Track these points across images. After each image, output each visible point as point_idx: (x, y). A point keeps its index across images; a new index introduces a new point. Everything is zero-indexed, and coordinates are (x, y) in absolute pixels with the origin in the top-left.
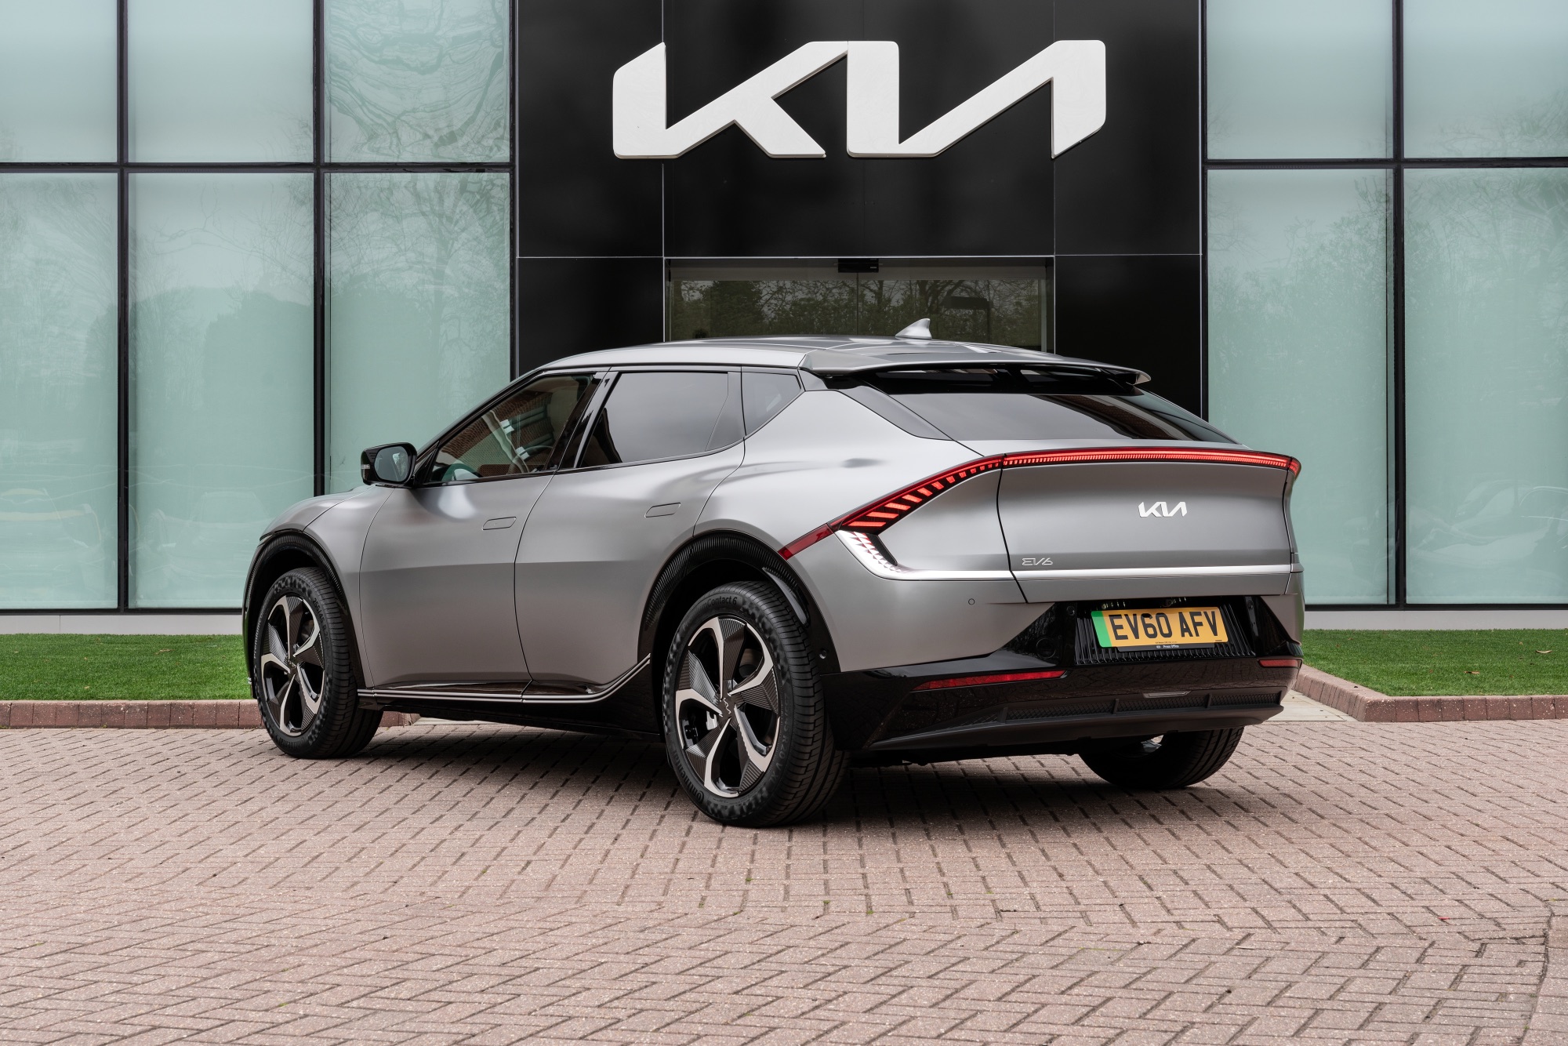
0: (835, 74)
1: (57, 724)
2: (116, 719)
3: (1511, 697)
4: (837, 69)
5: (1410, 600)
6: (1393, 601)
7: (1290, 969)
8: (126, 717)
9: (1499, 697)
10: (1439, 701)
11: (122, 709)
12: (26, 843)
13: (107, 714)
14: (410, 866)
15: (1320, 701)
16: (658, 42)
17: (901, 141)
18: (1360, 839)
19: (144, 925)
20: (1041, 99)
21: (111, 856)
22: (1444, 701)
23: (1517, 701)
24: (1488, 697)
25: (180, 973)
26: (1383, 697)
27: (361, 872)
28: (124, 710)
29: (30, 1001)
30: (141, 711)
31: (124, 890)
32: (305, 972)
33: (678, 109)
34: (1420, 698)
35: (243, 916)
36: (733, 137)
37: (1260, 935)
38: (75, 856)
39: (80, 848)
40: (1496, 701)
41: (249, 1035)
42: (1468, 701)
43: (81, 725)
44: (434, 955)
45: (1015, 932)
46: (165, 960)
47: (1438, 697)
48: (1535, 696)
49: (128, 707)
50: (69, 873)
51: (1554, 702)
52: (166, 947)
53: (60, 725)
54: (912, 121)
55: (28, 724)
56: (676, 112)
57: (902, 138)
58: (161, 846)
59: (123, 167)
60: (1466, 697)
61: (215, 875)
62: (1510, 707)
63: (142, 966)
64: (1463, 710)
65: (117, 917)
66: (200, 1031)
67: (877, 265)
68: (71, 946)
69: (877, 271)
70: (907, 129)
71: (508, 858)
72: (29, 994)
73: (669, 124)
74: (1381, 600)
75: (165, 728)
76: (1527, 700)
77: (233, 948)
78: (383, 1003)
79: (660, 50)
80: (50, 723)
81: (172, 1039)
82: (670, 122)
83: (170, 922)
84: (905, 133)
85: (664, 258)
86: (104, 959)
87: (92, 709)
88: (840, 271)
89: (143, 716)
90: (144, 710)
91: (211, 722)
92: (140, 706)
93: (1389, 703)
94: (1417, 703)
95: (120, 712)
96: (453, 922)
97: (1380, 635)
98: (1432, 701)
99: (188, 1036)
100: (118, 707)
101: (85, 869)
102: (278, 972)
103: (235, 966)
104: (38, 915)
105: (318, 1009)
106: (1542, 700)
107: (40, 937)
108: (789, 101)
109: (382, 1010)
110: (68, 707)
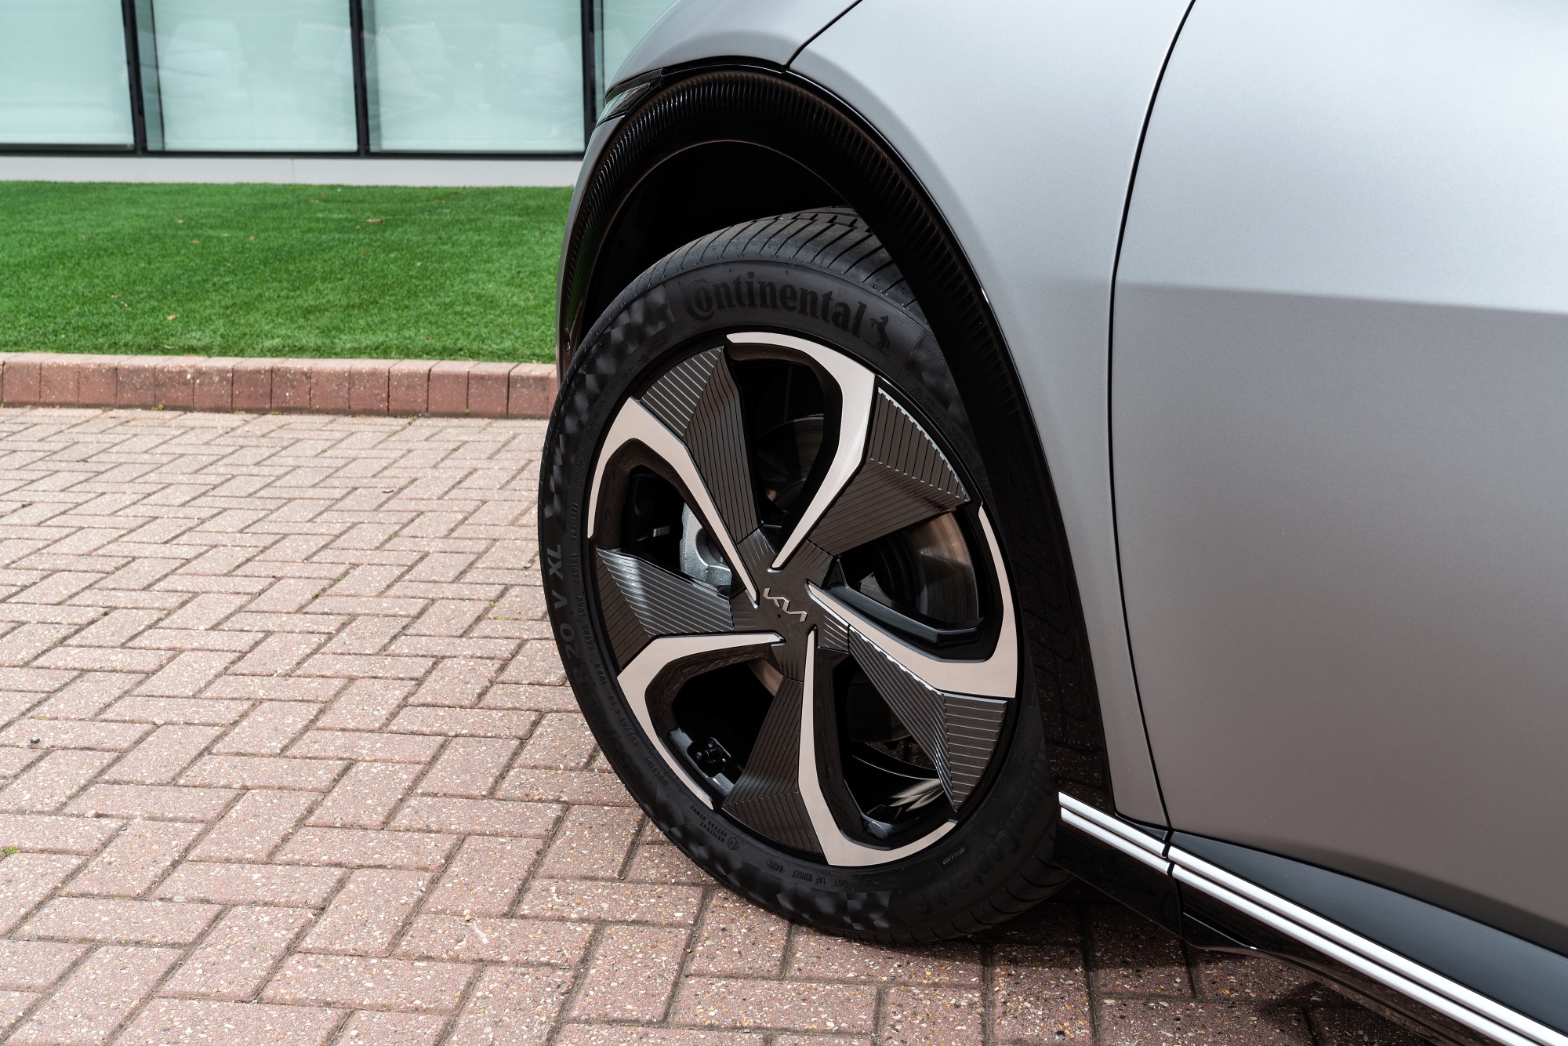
1: (82, 401)
2: (180, 394)
8: (197, 391)
11: (189, 376)
13: (164, 384)
28: (193, 378)
30: (221, 381)
43: (122, 403)
49: (199, 373)
53: (87, 402)
55: (33, 399)
75: (263, 412)
80: (70, 398)
87: (138, 376)
89: (224, 391)
90: (226, 379)
91: (341, 404)
92: (221, 372)
95: (186, 383)
100: (182, 373)
110: (98, 370)
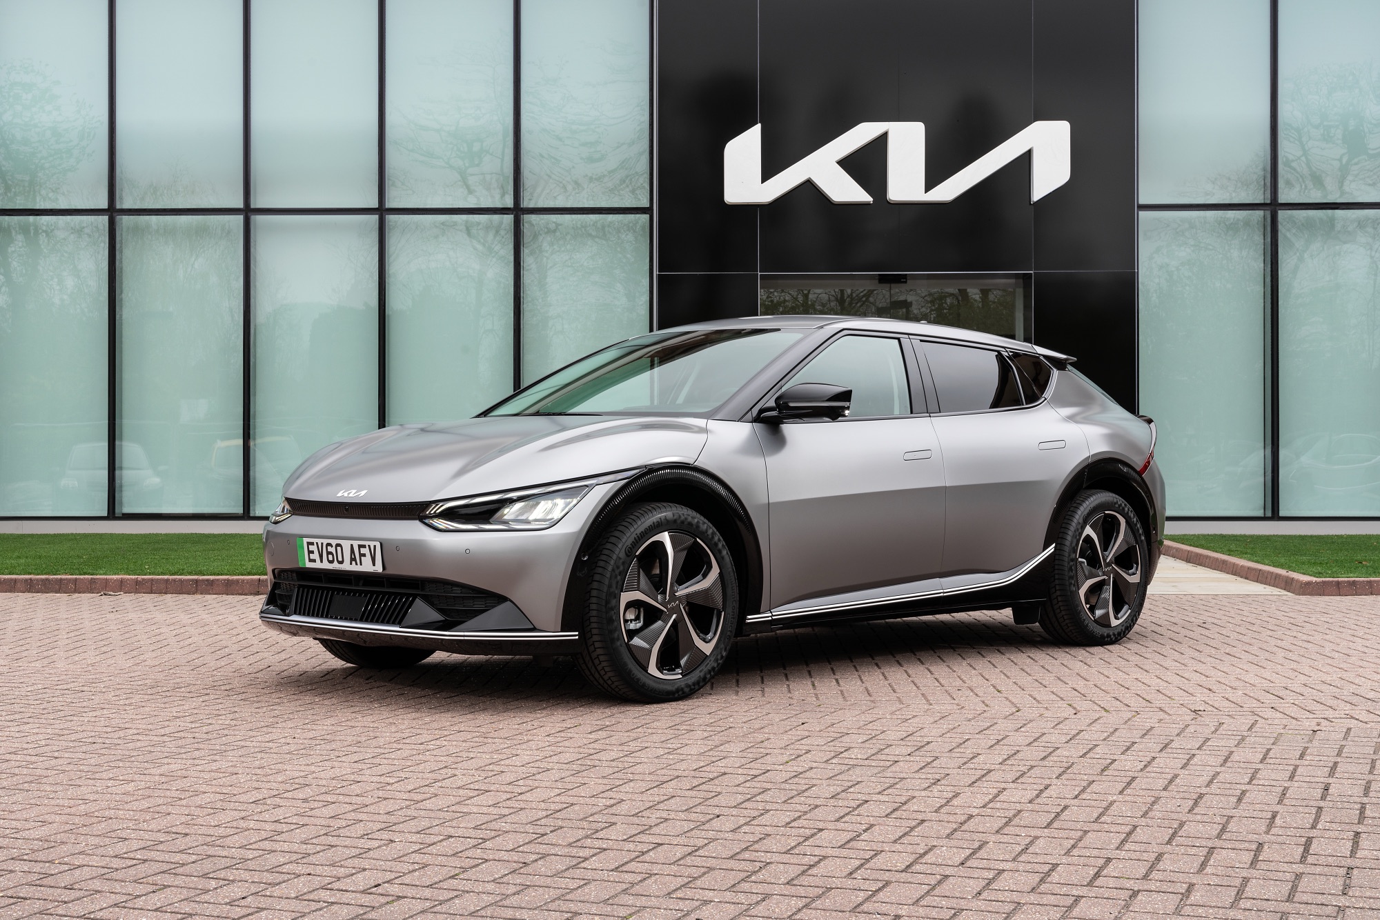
0: (879, 146)
4: (881, 142)
5: (1282, 514)
6: (1269, 514)
10: (1354, 581)
15: (1257, 582)
16: (755, 123)
17: (926, 192)
20: (1024, 162)
26: (1314, 579)
33: (770, 168)
34: (1340, 579)
36: (808, 188)
41: (791, 778)
44: (849, 733)
45: (1221, 724)
54: (934, 177)
56: (767, 173)
57: (927, 189)
59: (382, 211)
60: (1372, 579)
66: (756, 776)
67: (906, 279)
69: (906, 282)
70: (930, 184)
73: (764, 180)
74: (1260, 513)
79: (758, 127)
81: (744, 780)
82: (764, 179)
84: (929, 186)
85: (759, 274)
88: (880, 282)
93: (1318, 583)
94: (1338, 583)
97: (1268, 538)
98: (1348, 582)
99: (752, 778)
105: (815, 764)
108: (850, 164)
109: (856, 765)
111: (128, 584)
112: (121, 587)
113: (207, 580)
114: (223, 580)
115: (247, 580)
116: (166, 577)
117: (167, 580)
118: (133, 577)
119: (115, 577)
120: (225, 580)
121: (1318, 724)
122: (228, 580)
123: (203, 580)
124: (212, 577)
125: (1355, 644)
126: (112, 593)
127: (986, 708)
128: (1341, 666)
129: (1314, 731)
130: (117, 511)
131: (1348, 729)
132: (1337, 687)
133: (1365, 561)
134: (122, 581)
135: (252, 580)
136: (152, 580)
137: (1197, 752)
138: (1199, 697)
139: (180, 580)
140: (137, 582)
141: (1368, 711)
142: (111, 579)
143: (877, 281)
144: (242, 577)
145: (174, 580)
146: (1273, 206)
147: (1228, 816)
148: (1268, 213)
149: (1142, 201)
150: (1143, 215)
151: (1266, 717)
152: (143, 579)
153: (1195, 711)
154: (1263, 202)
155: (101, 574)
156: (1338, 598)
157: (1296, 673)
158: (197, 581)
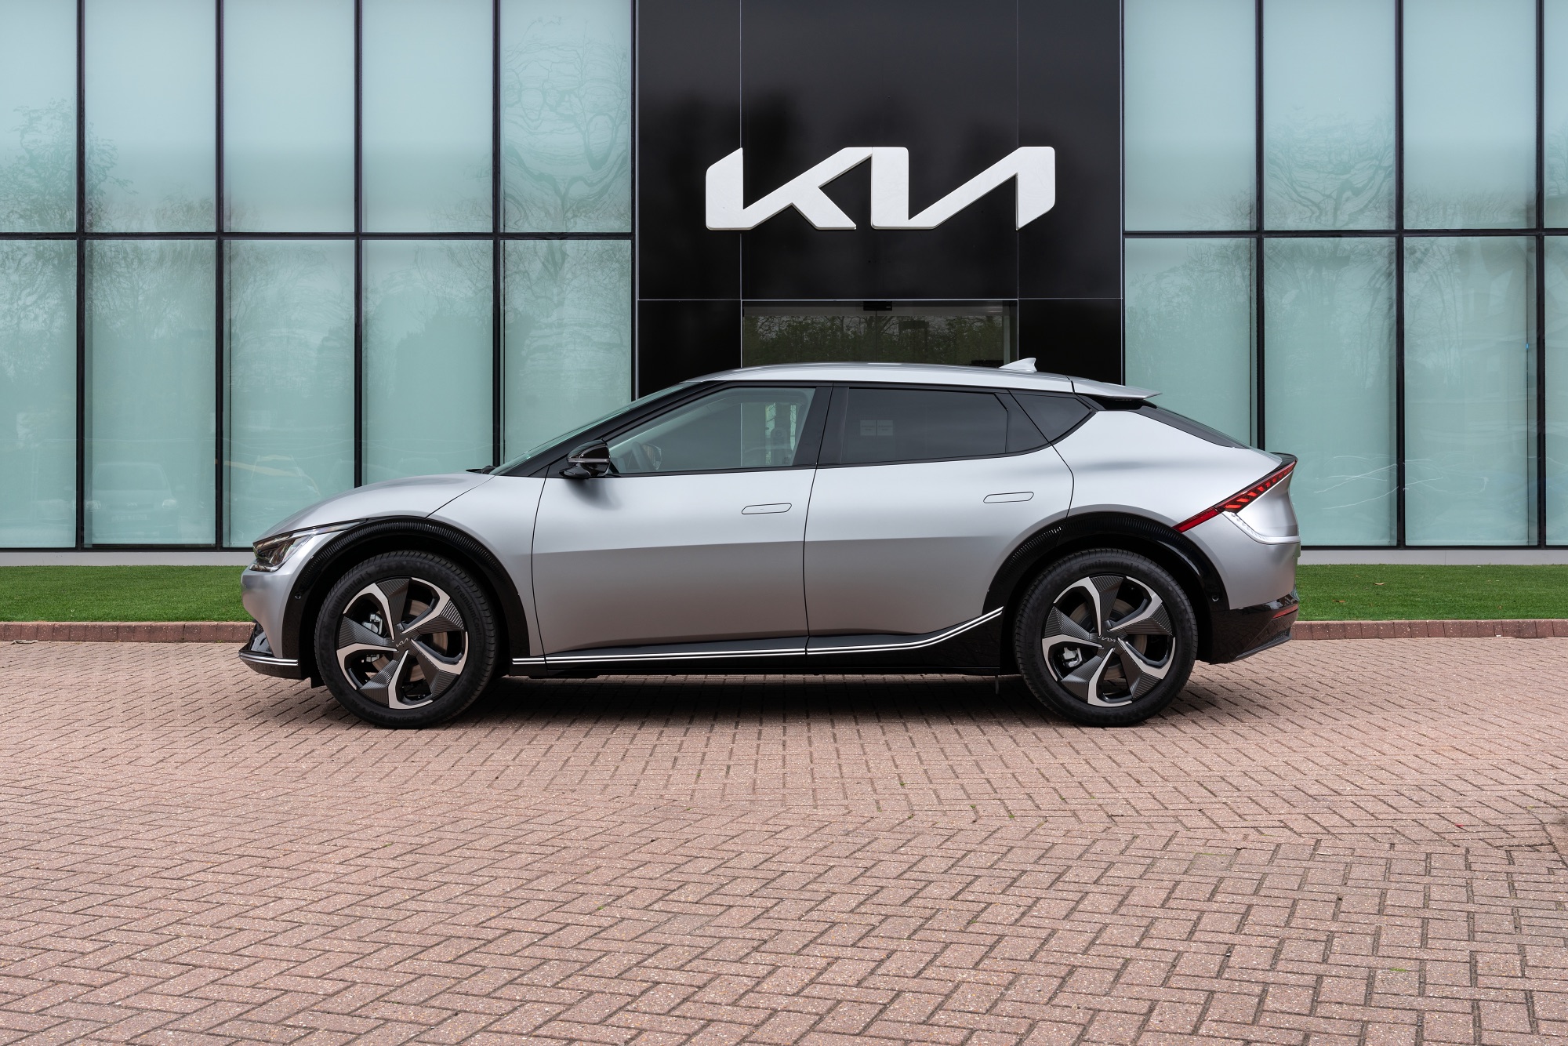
0: (863, 170)
3: (1378, 622)
4: (865, 167)
7: (1372, 876)
9: (1370, 622)
10: (1327, 625)
12: (345, 747)
14: (641, 770)
16: (737, 148)
17: (910, 218)
18: (1344, 747)
19: (462, 825)
20: (1008, 189)
21: (413, 759)
22: (1330, 625)
23: (1383, 624)
24: (1362, 622)
25: (508, 875)
27: (607, 775)
29: (401, 903)
31: (435, 792)
32: (607, 875)
33: (753, 192)
35: (534, 817)
36: (791, 215)
37: (1327, 841)
38: (385, 760)
39: (387, 752)
40: (1368, 625)
41: (587, 939)
42: (1348, 624)
44: (698, 857)
45: (1135, 837)
46: (491, 862)
47: (1326, 622)
48: (1396, 621)
50: (387, 775)
51: (1410, 625)
52: (487, 848)
54: (917, 205)
56: (750, 197)
57: (911, 216)
58: (446, 749)
60: (1346, 622)
61: (497, 778)
62: (1378, 629)
63: (476, 867)
64: (1345, 631)
65: (439, 819)
66: (546, 935)
67: (891, 306)
68: (415, 847)
69: (891, 309)
70: (915, 209)
71: (711, 763)
72: (398, 896)
76: (1390, 624)
77: (539, 850)
78: (679, 907)
79: (740, 151)
81: (527, 943)
82: (746, 204)
83: (480, 823)
84: (913, 211)
85: (742, 300)
86: (443, 860)
88: (865, 310)
94: (1311, 626)
96: (697, 825)
98: (1322, 625)
99: (539, 940)
101: (397, 771)
102: (583, 874)
103: (548, 867)
104: (378, 816)
105: (630, 913)
106: (1402, 624)
107: (387, 838)
108: (829, 189)
109: (680, 913)
111: (44, 631)
112: (37, 634)
113: (129, 627)
114: (145, 626)
115: (172, 626)
116: (85, 623)
117: (86, 627)
118: (50, 623)
119: (30, 623)
120: (147, 626)
121: (1245, 837)
122: (151, 626)
123: (124, 627)
124: (134, 624)
125: (1313, 711)
126: (24, 641)
127: (876, 814)
128: (1291, 744)
129: (1238, 849)
130: (86, 541)
131: (1277, 846)
132: (1280, 777)
133: (1343, 598)
134: (38, 628)
135: (177, 626)
136: (70, 626)
137: (1093, 888)
138: (1125, 793)
139: (100, 626)
140: (54, 629)
141: (1306, 815)
142: (27, 626)
143: (862, 308)
144: (166, 623)
145: (94, 627)
146: (1259, 234)
147: (1094, 1010)
148: (1254, 240)
149: (1127, 229)
150: (1129, 242)
151: (1189, 825)
152: (61, 626)
153: (1111, 816)
154: (1248, 229)
155: (19, 620)
156: (1310, 643)
157: (1240, 755)
158: (117, 628)
